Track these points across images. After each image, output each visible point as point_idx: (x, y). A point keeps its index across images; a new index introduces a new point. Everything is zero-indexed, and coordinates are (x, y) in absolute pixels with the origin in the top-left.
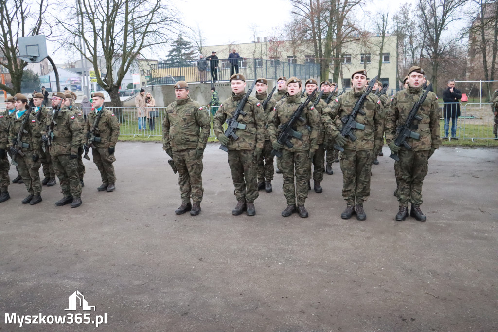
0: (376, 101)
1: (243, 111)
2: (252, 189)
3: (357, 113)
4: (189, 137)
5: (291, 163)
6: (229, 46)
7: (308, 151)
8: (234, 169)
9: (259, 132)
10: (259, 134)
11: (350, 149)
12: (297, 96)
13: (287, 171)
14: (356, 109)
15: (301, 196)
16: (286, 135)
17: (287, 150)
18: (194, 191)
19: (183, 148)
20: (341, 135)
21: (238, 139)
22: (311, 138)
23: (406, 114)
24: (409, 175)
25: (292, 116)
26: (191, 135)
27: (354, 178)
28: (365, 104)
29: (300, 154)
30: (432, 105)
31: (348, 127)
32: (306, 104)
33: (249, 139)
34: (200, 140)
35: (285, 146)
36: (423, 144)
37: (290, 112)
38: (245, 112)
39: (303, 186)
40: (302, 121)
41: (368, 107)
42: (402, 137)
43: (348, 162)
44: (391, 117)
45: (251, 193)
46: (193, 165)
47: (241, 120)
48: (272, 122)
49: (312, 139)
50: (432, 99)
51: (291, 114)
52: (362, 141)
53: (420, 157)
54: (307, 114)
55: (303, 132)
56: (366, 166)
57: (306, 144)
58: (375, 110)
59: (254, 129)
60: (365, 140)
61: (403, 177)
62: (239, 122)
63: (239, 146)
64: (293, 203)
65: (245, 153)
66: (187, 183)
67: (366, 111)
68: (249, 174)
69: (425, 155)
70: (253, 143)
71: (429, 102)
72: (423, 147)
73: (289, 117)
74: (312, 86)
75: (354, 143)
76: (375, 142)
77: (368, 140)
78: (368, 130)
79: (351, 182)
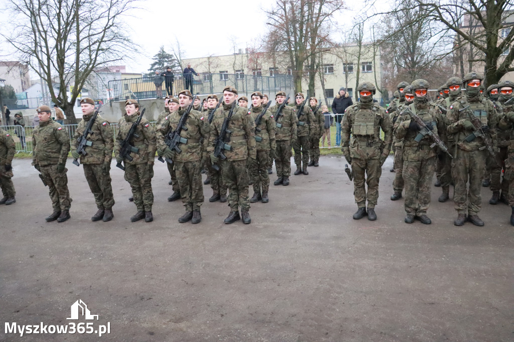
0: (198, 118)
1: (91, 130)
2: (107, 197)
3: (181, 129)
4: (51, 154)
5: (135, 174)
6: (209, 58)
7: (146, 163)
8: (90, 181)
9: (106, 147)
10: (106, 150)
11: (178, 161)
12: (132, 116)
14: (180, 126)
15: (146, 203)
16: (125, 150)
17: (129, 163)
18: (61, 201)
19: (46, 163)
21: (87, 154)
22: (148, 151)
23: (221, 128)
24: (233, 182)
26: (52, 152)
28: (188, 121)
29: (139, 166)
30: (243, 120)
31: (174, 142)
33: (97, 155)
34: (60, 157)
35: (127, 159)
36: (236, 154)
37: (127, 129)
38: (92, 131)
39: (147, 194)
40: (138, 138)
41: (192, 123)
42: (218, 148)
44: (213, 132)
45: (107, 201)
46: (56, 178)
47: (89, 138)
49: (149, 153)
50: (242, 114)
52: (187, 153)
53: (236, 166)
54: (142, 131)
55: (140, 147)
56: (195, 175)
57: (144, 158)
58: (198, 126)
59: (101, 146)
60: (190, 152)
61: (227, 184)
62: (87, 140)
63: (88, 161)
64: (143, 210)
65: (95, 166)
66: (56, 194)
67: (188, 126)
68: (101, 184)
69: (242, 165)
70: (101, 157)
71: (240, 116)
72: (236, 157)
73: (126, 134)
74: (172, 104)
75: (181, 155)
76: (202, 154)
77: (193, 153)
78: (192, 144)
79: (186, 189)
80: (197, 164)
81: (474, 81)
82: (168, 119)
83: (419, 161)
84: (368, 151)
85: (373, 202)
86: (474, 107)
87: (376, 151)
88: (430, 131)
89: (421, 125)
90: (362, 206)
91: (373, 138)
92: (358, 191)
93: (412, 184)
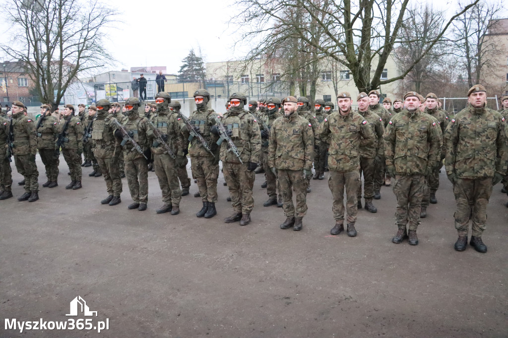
6: (228, 62)
81: (158, 98)
83: (129, 161)
86: (160, 119)
87: (108, 152)
88: (130, 138)
89: (124, 133)
93: (129, 178)
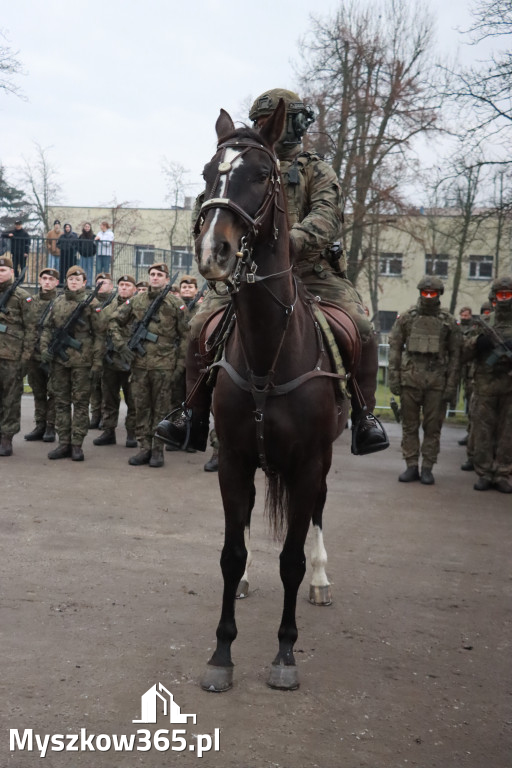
0: (177, 306)
1: (5, 306)
3: (150, 320)
5: (66, 383)
7: (89, 368)
9: (27, 337)
10: (27, 340)
11: (139, 367)
12: (78, 292)
13: (60, 394)
15: (78, 432)
16: (59, 343)
17: (61, 365)
20: (127, 348)
25: (68, 318)
27: (149, 410)
28: (162, 308)
29: (77, 370)
31: (136, 338)
32: (88, 302)
33: (13, 346)
35: (58, 358)
37: (67, 311)
38: (8, 308)
39: (81, 417)
40: (82, 326)
41: (167, 312)
43: (138, 385)
47: (2, 319)
48: (47, 326)
49: (95, 352)
51: (68, 314)
52: (155, 357)
54: (89, 317)
55: (83, 340)
57: (87, 358)
58: (175, 318)
59: (20, 334)
64: (67, 443)
65: (6, 364)
67: (161, 317)
68: (9, 394)
70: (18, 351)
73: (65, 319)
75: (144, 359)
76: (176, 362)
77: (165, 357)
78: (164, 343)
79: (145, 414)
80: (168, 374)
82: (130, 304)
84: (427, 376)
85: (430, 458)
90: (412, 464)
91: (437, 358)
92: (408, 440)
